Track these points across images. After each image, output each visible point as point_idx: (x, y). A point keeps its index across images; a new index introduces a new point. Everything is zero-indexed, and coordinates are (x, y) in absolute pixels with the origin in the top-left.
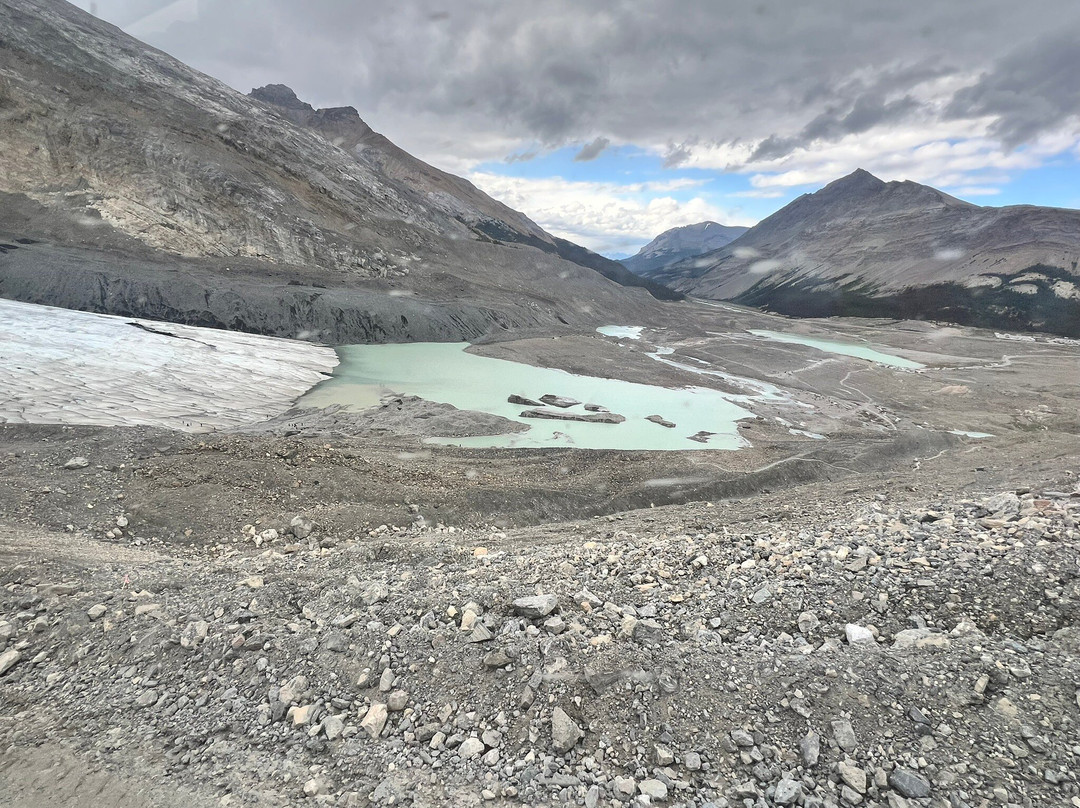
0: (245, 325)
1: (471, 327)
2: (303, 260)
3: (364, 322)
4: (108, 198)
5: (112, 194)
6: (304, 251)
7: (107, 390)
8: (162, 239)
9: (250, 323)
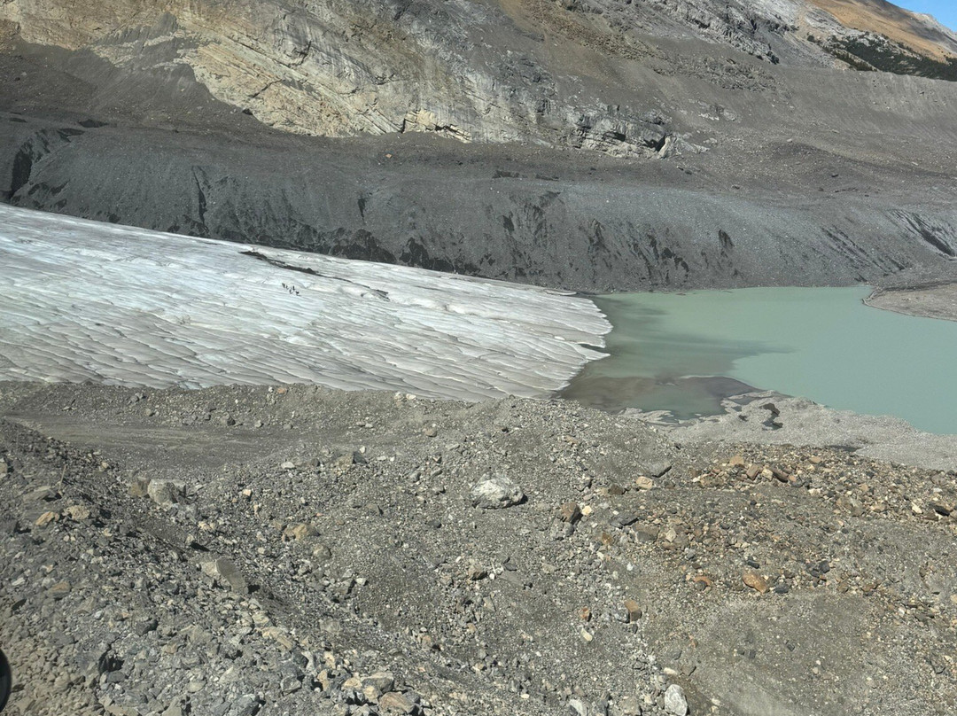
0: (425, 254)
1: (874, 254)
2: (515, 134)
3: (645, 245)
4: (206, 44)
5: (210, 36)
6: (519, 116)
7: (230, 366)
8: (283, 108)
9: (433, 251)
